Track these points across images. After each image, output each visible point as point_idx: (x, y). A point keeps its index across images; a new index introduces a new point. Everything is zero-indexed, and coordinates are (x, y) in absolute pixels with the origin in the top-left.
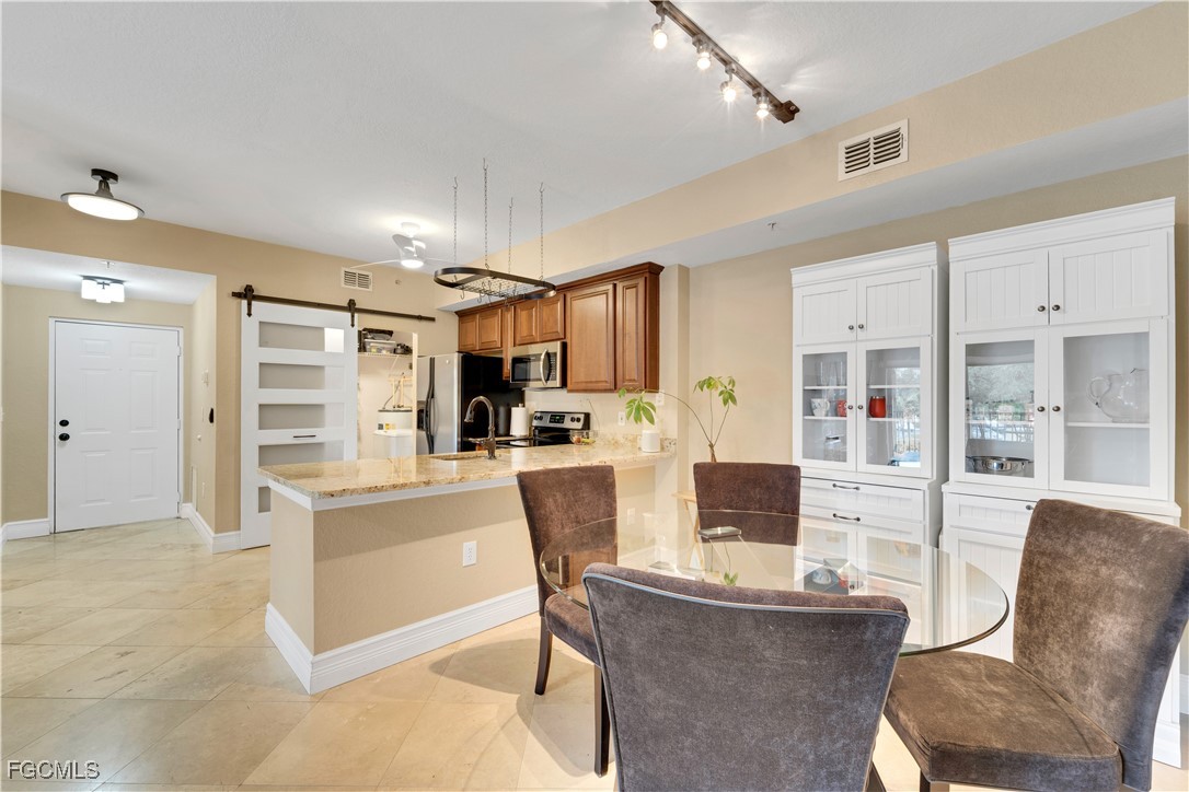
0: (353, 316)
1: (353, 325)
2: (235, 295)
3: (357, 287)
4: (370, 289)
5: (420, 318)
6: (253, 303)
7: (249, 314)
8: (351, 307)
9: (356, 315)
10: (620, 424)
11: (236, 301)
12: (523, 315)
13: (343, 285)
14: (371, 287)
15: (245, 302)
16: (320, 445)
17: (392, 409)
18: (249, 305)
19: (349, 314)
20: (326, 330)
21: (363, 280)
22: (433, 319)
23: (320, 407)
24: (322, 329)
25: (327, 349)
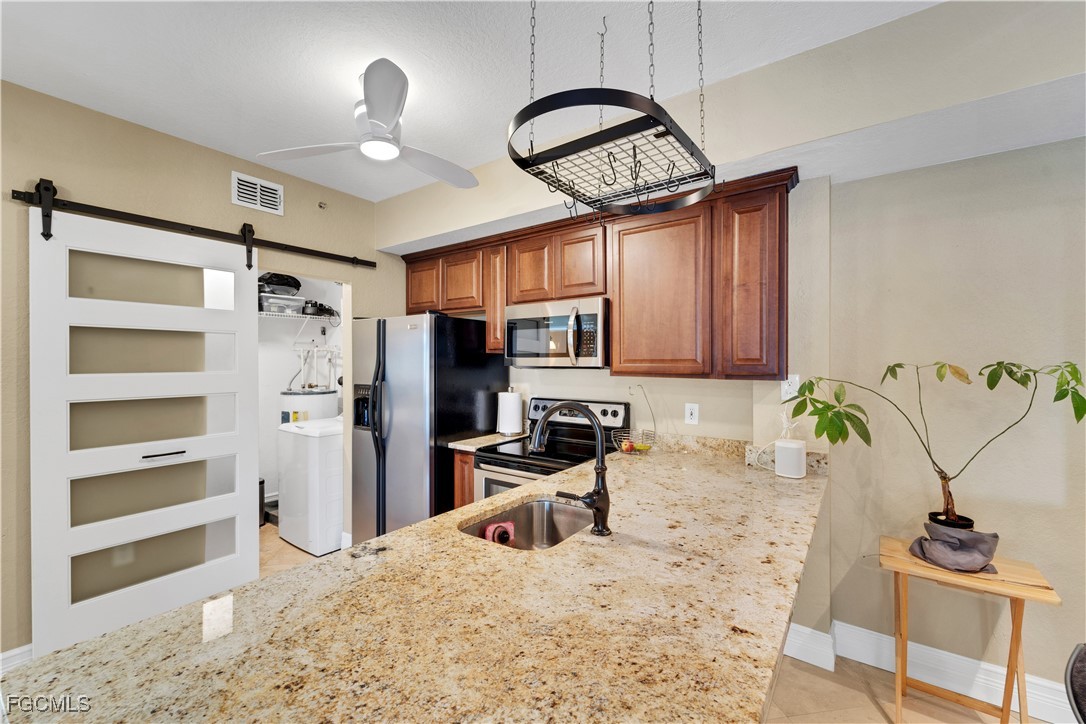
0: (249, 252)
1: (249, 266)
2: (17, 195)
3: (258, 207)
4: (280, 212)
5: (355, 261)
6: (55, 214)
7: (47, 235)
8: (246, 236)
9: (255, 250)
10: (688, 421)
11: (17, 207)
12: (525, 259)
13: (235, 200)
14: (281, 207)
15: (36, 213)
16: (199, 465)
17: (300, 390)
18: (47, 218)
19: (243, 249)
20: (207, 273)
21: (269, 196)
22: (372, 265)
23: (198, 401)
24: (199, 270)
25: (208, 304)
